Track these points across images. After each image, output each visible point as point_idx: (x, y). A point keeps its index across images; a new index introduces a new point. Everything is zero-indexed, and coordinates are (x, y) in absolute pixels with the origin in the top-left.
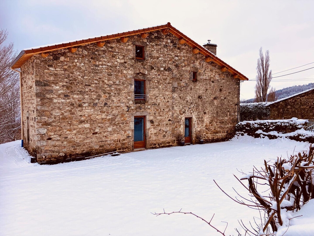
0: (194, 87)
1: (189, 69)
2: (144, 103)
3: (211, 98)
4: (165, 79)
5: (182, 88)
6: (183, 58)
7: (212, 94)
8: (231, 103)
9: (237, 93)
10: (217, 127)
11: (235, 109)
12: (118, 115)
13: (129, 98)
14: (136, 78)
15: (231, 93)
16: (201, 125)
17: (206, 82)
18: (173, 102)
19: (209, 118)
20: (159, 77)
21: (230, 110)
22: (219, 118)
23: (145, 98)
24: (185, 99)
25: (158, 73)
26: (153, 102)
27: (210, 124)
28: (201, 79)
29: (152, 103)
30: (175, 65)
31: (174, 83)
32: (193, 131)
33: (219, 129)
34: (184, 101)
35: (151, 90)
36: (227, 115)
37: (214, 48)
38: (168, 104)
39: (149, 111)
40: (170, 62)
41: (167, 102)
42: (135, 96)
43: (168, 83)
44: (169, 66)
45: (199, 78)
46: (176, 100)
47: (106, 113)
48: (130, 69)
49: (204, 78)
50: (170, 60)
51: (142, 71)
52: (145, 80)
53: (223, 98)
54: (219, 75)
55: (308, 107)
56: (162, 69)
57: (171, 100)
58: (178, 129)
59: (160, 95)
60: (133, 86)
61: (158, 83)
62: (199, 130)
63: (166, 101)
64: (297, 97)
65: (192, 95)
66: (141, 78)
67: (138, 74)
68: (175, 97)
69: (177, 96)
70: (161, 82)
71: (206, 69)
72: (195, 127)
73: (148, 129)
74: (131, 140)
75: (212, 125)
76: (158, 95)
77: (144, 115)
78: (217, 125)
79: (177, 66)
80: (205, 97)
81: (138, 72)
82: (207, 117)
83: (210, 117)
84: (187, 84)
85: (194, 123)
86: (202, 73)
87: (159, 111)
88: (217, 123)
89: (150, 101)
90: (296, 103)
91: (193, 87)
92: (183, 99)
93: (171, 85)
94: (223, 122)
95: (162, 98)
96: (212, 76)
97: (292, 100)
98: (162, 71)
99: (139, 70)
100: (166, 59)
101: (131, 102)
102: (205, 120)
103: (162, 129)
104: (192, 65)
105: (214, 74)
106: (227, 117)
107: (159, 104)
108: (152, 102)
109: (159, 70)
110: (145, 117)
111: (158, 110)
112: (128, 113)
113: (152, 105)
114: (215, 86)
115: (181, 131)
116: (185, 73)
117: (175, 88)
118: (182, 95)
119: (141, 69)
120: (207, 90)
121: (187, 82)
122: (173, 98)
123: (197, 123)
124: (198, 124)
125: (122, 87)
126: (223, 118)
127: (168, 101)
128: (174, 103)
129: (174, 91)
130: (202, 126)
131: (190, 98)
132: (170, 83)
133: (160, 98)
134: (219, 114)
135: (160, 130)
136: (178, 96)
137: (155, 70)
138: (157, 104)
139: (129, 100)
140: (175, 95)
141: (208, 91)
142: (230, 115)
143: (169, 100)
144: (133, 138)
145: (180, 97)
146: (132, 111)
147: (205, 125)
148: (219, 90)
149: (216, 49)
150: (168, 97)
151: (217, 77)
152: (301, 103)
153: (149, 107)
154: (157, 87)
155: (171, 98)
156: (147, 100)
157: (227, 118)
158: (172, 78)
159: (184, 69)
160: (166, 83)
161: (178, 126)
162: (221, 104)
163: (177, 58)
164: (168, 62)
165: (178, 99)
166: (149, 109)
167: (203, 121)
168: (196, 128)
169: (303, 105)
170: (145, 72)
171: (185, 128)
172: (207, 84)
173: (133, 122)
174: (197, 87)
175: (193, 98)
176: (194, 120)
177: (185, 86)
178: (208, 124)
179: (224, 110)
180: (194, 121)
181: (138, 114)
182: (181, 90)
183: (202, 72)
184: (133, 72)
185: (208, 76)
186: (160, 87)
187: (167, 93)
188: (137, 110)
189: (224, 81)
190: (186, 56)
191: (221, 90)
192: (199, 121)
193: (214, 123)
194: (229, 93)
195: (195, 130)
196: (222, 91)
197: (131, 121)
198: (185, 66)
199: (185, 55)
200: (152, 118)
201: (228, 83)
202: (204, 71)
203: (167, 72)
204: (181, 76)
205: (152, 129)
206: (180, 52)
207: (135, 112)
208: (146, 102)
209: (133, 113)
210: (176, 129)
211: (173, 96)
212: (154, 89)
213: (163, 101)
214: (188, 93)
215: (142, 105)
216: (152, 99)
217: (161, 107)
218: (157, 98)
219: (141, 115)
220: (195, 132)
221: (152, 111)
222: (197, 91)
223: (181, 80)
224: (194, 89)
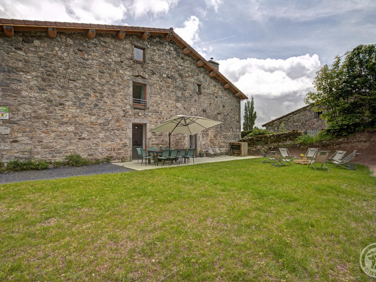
0: (199, 99)
1: (193, 80)
2: (144, 110)
3: (215, 113)
4: (169, 87)
5: (186, 98)
6: (187, 69)
7: (216, 109)
8: (233, 120)
9: (238, 110)
10: (220, 142)
11: (237, 125)
12: (111, 120)
13: (126, 101)
14: (135, 81)
15: (233, 110)
17: (210, 96)
20: (161, 83)
21: (233, 126)
22: (223, 133)
23: (145, 104)
25: (160, 79)
27: (215, 139)
28: (205, 93)
29: (154, 110)
30: (178, 74)
31: (177, 92)
32: (198, 143)
33: (223, 144)
34: (189, 112)
35: (153, 96)
36: (230, 131)
37: (217, 65)
38: (171, 113)
39: (150, 119)
40: (173, 70)
41: (171, 111)
42: (134, 100)
43: (172, 92)
44: (172, 74)
45: (202, 91)
46: (180, 110)
47: (96, 116)
48: (128, 70)
49: (208, 92)
50: (173, 68)
51: (141, 74)
52: (146, 85)
53: (226, 114)
54: (222, 91)
55: (300, 124)
56: (165, 76)
57: (175, 110)
58: (182, 141)
59: (163, 103)
60: (131, 89)
61: (160, 90)
62: (204, 143)
63: (170, 109)
64: (290, 116)
65: (196, 107)
66: (140, 80)
67: (137, 76)
68: (179, 106)
69: (181, 106)
70: (163, 89)
71: (209, 84)
72: (199, 140)
73: (149, 139)
74: (129, 150)
75: (216, 139)
76: (160, 102)
77: (143, 122)
78: (221, 139)
79: (180, 75)
80: (209, 111)
81: (137, 74)
82: (212, 131)
83: (214, 131)
84: (191, 95)
85: (199, 135)
86: (206, 87)
87: (162, 120)
89: (151, 108)
90: (289, 120)
91: (197, 99)
92: (188, 110)
93: (175, 93)
94: (226, 137)
95: (165, 106)
96: (216, 91)
97: (285, 118)
98: (165, 78)
99: (138, 72)
100: (169, 67)
101: (128, 107)
102: (210, 134)
103: (165, 139)
104: (196, 77)
105: (217, 90)
106: (230, 132)
107: (161, 113)
108: (154, 109)
109: (161, 76)
110: (146, 124)
111: (161, 119)
112: (124, 118)
113: (154, 112)
114: (219, 101)
115: (185, 143)
116: (189, 84)
117: (179, 97)
118: (186, 105)
119: (141, 71)
120: (211, 104)
121: (191, 93)
122: (177, 107)
124: (203, 137)
125: (117, 89)
126: (226, 133)
127: (172, 111)
128: (177, 113)
129: (177, 100)
130: (207, 139)
131: (195, 110)
132: (173, 92)
133: (163, 106)
134: (222, 129)
135: (163, 141)
137: (156, 75)
138: (160, 112)
139: (126, 104)
140: (179, 105)
142: (232, 131)
143: (172, 109)
144: (131, 147)
145: (185, 108)
146: (129, 117)
147: (209, 139)
148: (222, 106)
149: (218, 67)
150: (171, 106)
151: (220, 93)
152: (294, 121)
153: (150, 114)
154: (159, 94)
155: (175, 107)
156: (148, 106)
157: (230, 134)
158: (175, 87)
159: (187, 79)
160: (169, 91)
161: (182, 137)
162: (224, 119)
163: (180, 67)
164: (171, 69)
165: (182, 110)
166: (150, 116)
167: (208, 135)
168: (201, 141)
169: (295, 123)
170: (146, 76)
171: (189, 141)
172: (211, 98)
173: (131, 129)
174: (201, 100)
175: (198, 110)
177: (189, 97)
178: (212, 138)
179: (227, 125)
181: (137, 121)
182: (185, 101)
183: (206, 86)
184: (131, 74)
185: (212, 91)
186: (163, 94)
187: (170, 102)
188: (135, 116)
189: (226, 97)
190: (190, 67)
191: (224, 106)
192: (203, 134)
193: (218, 137)
194: (231, 110)
195: (199, 143)
196: (225, 107)
197: (129, 128)
198: (189, 76)
199: (189, 65)
200: (153, 126)
201: (230, 100)
202: (208, 85)
203: (171, 80)
204: (185, 86)
205: (154, 139)
206: (184, 62)
207: (133, 118)
208: (146, 109)
209: (131, 119)
210: (180, 140)
211: (177, 105)
212: (156, 96)
213: (166, 110)
214: (192, 104)
215: (142, 111)
216: (153, 106)
217: (164, 116)
218: (159, 106)
219: (140, 122)
220: (200, 145)
221: (153, 118)
222: (201, 104)
223: (185, 91)
224: (198, 101)
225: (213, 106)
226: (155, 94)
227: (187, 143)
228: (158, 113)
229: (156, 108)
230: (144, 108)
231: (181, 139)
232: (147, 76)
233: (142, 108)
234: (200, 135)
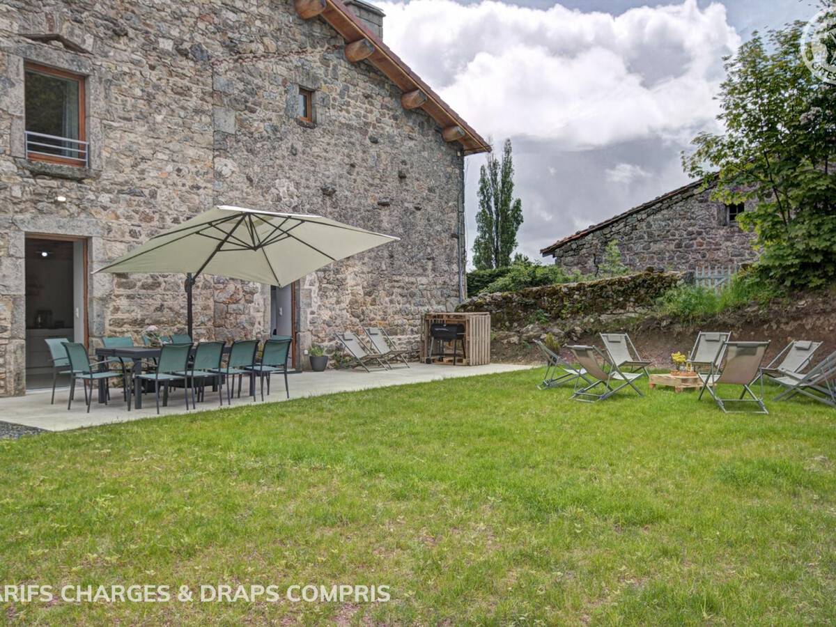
0: (306, 145)
1: (281, 69)
2: (80, 181)
3: (370, 201)
4: (184, 92)
5: (256, 141)
6: (258, 23)
7: (371, 185)
8: (438, 228)
9: (454, 193)
10: (390, 311)
11: (452, 250)
14: (34, 58)
15: (437, 191)
16: (333, 300)
17: (351, 137)
18: (219, 194)
19: (363, 273)
20: (153, 76)
21: (436, 252)
22: (399, 278)
23: (81, 156)
24: (269, 188)
25: (146, 56)
26: (127, 182)
27: (369, 299)
28: (332, 122)
29: (121, 184)
30: (223, 44)
31: (220, 113)
32: (302, 319)
33: (399, 320)
34: (267, 196)
35: (114, 124)
36: (425, 270)
37: (375, 19)
38: (196, 197)
39: (103, 217)
40: (201, 25)
41: (192, 187)
42: (30, 138)
43: (197, 111)
44: (199, 39)
45: (320, 114)
46: (232, 188)
49: (343, 121)
50: (201, 17)
51: (64, 33)
52: (84, 78)
53: (411, 206)
54: (395, 118)
55: (672, 247)
56: (167, 45)
57: (209, 185)
58: (241, 307)
59: (160, 156)
60: (19, 92)
61: (149, 101)
62: (327, 318)
63: (189, 183)
64: (639, 217)
65: (297, 178)
66: (59, 58)
67: (46, 39)
68: (226, 171)
69: (237, 170)
70: (160, 98)
71: (346, 88)
72: (309, 305)
73: (101, 299)
74: (11, 347)
75: (374, 300)
76: (147, 152)
77: (77, 233)
78: (391, 302)
79: (232, 47)
80: (347, 193)
81: (44, 30)
82: (356, 269)
83: (365, 269)
84: (275, 130)
85: (307, 287)
86: (334, 99)
87: (155, 223)
88: (393, 297)
89: (109, 174)
90: (635, 234)
91: (299, 146)
92: (262, 188)
93: (208, 120)
94: (413, 295)
95: (170, 168)
96: (371, 118)
97: (622, 225)
98: (167, 53)
99: (50, 20)
100: (184, 10)
102: (350, 281)
103: (169, 303)
104: (294, 59)
105: (376, 113)
106: (427, 276)
107: (153, 195)
108: (121, 178)
109: (150, 46)
110: (86, 241)
111: (151, 219)
113: (121, 192)
114: (383, 156)
115: (254, 318)
116: (267, 84)
117: (226, 136)
118: (257, 169)
119: (63, 20)
120: (353, 166)
121: (275, 122)
122: (219, 175)
123: (317, 291)
124: (323, 293)
126: (412, 279)
127: (198, 188)
128: (221, 199)
129: (220, 147)
130: (338, 302)
131: (291, 188)
132: (203, 112)
133: (160, 169)
134: (397, 263)
135: (160, 308)
136: (241, 171)
137: (131, 39)
138: (146, 192)
140: (227, 166)
141: (356, 170)
142: (434, 270)
143: (201, 183)
144: (23, 335)
145: (250, 180)
146: (10, 207)
147: (348, 302)
148: (395, 174)
149: (380, 26)
150: (194, 170)
151: (388, 126)
152: (650, 235)
153: (105, 198)
154: (143, 117)
155: (211, 175)
156: (94, 166)
157: (424, 280)
158: (211, 95)
159: (261, 65)
160: (183, 108)
161: (241, 294)
162: (404, 225)
163: (231, 15)
164: (191, 21)
165: (239, 185)
166: (105, 208)
167: (341, 284)
168: (314, 308)
169: (656, 242)
170: (84, 41)
171: (269, 308)
172: (353, 144)
173: (22, 262)
174: (314, 149)
175: (302, 190)
176: (308, 279)
177: (269, 138)
178: (360, 298)
179: (415, 250)
180: (307, 283)
181: (49, 226)
182: (250, 151)
183: (334, 95)
184: (16, 27)
185: (358, 116)
186: (159, 118)
187: (191, 152)
188: (40, 206)
189: (411, 143)
190: (271, 20)
191: (402, 177)
192: (325, 281)
193: (382, 293)
194: (431, 190)
195: (310, 317)
196: (408, 181)
197: (10, 256)
198: (266, 55)
199: (265, 11)
200: (118, 250)
201: (425, 154)
202: (341, 95)
203: (191, 63)
204: (253, 93)
205: (123, 303)
207: (28, 216)
208: (88, 177)
209: (20, 216)
210: (234, 306)
211: (218, 167)
212: (128, 125)
213: (174, 184)
214: (281, 166)
215: (68, 184)
216: (118, 167)
217: (165, 209)
218: (142, 166)
219: (60, 232)
220: (312, 323)
221: (117, 218)
222: (314, 165)
223: (253, 111)
224: (304, 153)
225: (361, 175)
226: (125, 119)
227: (259, 316)
228: (141, 194)
229: (129, 174)
230: (78, 175)
231: (237, 302)
232: (89, 43)
233: (69, 173)
234: (312, 284)
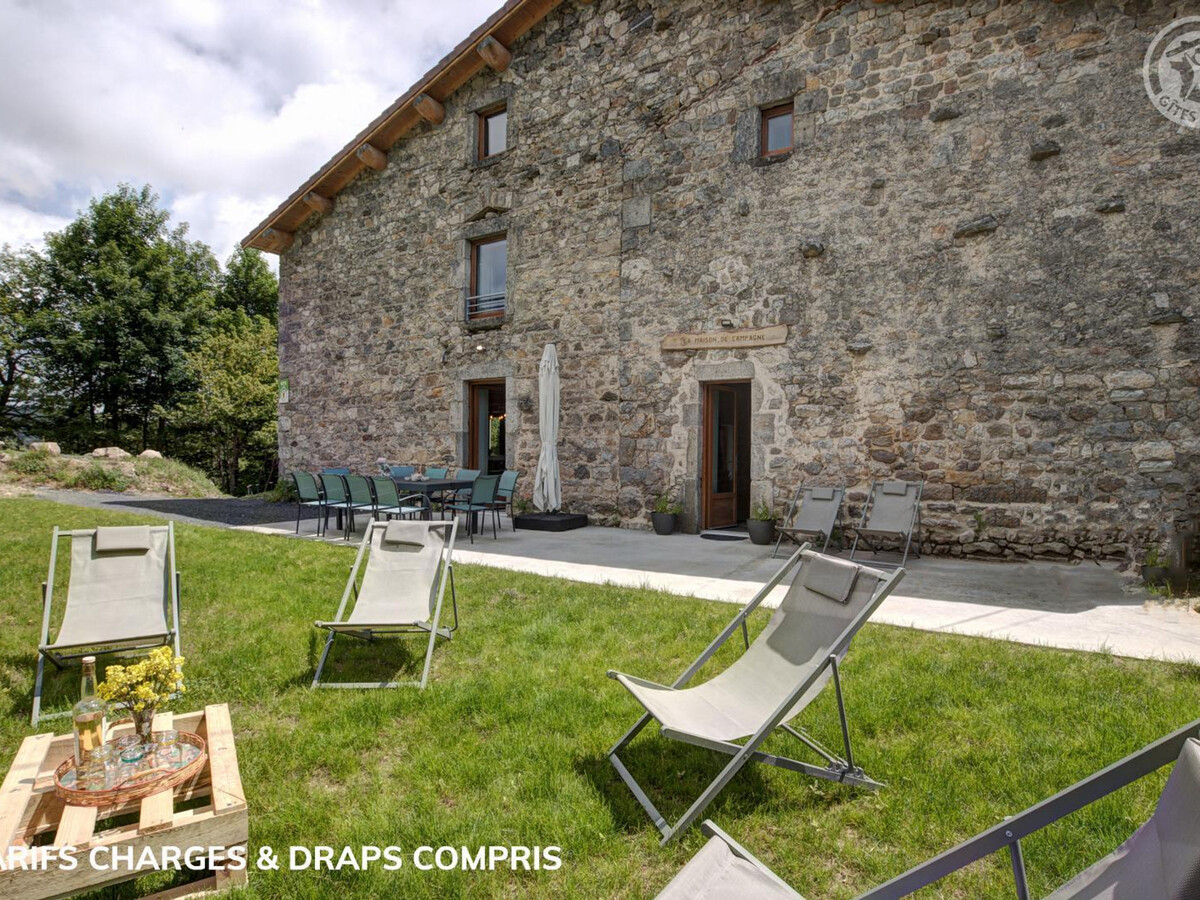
0: (768, 192)
1: (726, 101)
2: (498, 328)
3: (927, 238)
6: (689, 61)
7: (932, 206)
12: (417, 380)
13: (448, 313)
14: (472, 236)
16: (824, 431)
18: (628, 304)
20: (560, 201)
22: (1023, 379)
24: (697, 277)
25: (554, 185)
26: (533, 318)
27: (921, 428)
28: (827, 131)
29: (529, 322)
30: (642, 119)
31: (631, 207)
32: (755, 460)
34: (694, 290)
38: (599, 315)
39: (514, 358)
40: (612, 115)
41: (595, 306)
43: (602, 217)
44: (609, 133)
45: (802, 129)
46: (644, 292)
48: (456, 207)
49: (860, 115)
50: (612, 107)
51: (492, 202)
54: (1025, 38)
56: (574, 161)
57: (614, 298)
58: (654, 442)
59: (563, 282)
60: (461, 269)
61: (554, 229)
63: (591, 302)
65: (746, 248)
67: (482, 216)
68: (635, 274)
69: (650, 268)
70: (566, 221)
71: (869, 55)
72: (770, 439)
73: (511, 434)
76: (550, 283)
77: (495, 375)
79: (652, 117)
81: (479, 209)
83: (909, 370)
84: (712, 192)
86: (838, 90)
88: (1004, 420)
89: (519, 315)
91: (755, 199)
92: (686, 280)
95: (571, 292)
96: (942, 75)
98: (575, 169)
99: (483, 199)
100: (593, 111)
101: (454, 330)
102: (865, 395)
104: (751, 72)
107: (556, 325)
108: (529, 316)
109: (559, 170)
112: (445, 369)
113: (528, 329)
115: (673, 456)
116: (701, 134)
117: (635, 231)
118: (680, 257)
119: (491, 191)
120: (880, 185)
121: (713, 180)
122: (626, 282)
123: (785, 416)
124: (798, 420)
125: (428, 281)
127: (602, 304)
128: (629, 310)
129: (629, 249)
130: (834, 434)
131: (736, 267)
133: (562, 296)
136: (656, 268)
138: (550, 323)
139: (448, 322)
140: (638, 268)
141: (887, 190)
143: (605, 298)
145: (669, 277)
146: (456, 362)
147: (860, 432)
148: (1018, 157)
150: (597, 285)
151: (1001, 66)
153: (516, 339)
154: (548, 249)
155: (616, 285)
156: (507, 312)
158: (621, 189)
159: (691, 114)
160: (588, 220)
161: (654, 425)
163: (650, 79)
164: (602, 117)
165: (652, 287)
166: (515, 348)
167: (843, 404)
168: (779, 445)
171: (695, 443)
174: (786, 192)
175: (757, 263)
176: (768, 397)
177: (701, 207)
180: (765, 404)
183: (837, 82)
184: (463, 217)
186: (562, 243)
187: (595, 266)
188: (473, 357)
192: (802, 400)
195: (769, 458)
197: (454, 401)
200: (525, 386)
203: (598, 166)
204: (680, 157)
205: (530, 437)
207: (465, 366)
208: (504, 323)
209: (461, 369)
210: (645, 441)
211: (625, 272)
212: (534, 262)
213: (577, 308)
214: (718, 240)
215: (491, 333)
216: (525, 305)
217: (567, 337)
218: (547, 298)
219: (484, 376)
220: (774, 467)
221: (526, 355)
222: (784, 216)
223: (677, 182)
224: (763, 205)
225: (901, 196)
226: (532, 257)
227: (679, 455)
228: (546, 327)
229: (537, 311)
230: (497, 323)
231: (648, 435)
232: (508, 200)
233: (491, 324)
234: (775, 405)
